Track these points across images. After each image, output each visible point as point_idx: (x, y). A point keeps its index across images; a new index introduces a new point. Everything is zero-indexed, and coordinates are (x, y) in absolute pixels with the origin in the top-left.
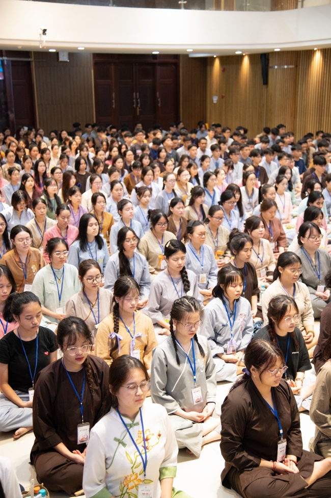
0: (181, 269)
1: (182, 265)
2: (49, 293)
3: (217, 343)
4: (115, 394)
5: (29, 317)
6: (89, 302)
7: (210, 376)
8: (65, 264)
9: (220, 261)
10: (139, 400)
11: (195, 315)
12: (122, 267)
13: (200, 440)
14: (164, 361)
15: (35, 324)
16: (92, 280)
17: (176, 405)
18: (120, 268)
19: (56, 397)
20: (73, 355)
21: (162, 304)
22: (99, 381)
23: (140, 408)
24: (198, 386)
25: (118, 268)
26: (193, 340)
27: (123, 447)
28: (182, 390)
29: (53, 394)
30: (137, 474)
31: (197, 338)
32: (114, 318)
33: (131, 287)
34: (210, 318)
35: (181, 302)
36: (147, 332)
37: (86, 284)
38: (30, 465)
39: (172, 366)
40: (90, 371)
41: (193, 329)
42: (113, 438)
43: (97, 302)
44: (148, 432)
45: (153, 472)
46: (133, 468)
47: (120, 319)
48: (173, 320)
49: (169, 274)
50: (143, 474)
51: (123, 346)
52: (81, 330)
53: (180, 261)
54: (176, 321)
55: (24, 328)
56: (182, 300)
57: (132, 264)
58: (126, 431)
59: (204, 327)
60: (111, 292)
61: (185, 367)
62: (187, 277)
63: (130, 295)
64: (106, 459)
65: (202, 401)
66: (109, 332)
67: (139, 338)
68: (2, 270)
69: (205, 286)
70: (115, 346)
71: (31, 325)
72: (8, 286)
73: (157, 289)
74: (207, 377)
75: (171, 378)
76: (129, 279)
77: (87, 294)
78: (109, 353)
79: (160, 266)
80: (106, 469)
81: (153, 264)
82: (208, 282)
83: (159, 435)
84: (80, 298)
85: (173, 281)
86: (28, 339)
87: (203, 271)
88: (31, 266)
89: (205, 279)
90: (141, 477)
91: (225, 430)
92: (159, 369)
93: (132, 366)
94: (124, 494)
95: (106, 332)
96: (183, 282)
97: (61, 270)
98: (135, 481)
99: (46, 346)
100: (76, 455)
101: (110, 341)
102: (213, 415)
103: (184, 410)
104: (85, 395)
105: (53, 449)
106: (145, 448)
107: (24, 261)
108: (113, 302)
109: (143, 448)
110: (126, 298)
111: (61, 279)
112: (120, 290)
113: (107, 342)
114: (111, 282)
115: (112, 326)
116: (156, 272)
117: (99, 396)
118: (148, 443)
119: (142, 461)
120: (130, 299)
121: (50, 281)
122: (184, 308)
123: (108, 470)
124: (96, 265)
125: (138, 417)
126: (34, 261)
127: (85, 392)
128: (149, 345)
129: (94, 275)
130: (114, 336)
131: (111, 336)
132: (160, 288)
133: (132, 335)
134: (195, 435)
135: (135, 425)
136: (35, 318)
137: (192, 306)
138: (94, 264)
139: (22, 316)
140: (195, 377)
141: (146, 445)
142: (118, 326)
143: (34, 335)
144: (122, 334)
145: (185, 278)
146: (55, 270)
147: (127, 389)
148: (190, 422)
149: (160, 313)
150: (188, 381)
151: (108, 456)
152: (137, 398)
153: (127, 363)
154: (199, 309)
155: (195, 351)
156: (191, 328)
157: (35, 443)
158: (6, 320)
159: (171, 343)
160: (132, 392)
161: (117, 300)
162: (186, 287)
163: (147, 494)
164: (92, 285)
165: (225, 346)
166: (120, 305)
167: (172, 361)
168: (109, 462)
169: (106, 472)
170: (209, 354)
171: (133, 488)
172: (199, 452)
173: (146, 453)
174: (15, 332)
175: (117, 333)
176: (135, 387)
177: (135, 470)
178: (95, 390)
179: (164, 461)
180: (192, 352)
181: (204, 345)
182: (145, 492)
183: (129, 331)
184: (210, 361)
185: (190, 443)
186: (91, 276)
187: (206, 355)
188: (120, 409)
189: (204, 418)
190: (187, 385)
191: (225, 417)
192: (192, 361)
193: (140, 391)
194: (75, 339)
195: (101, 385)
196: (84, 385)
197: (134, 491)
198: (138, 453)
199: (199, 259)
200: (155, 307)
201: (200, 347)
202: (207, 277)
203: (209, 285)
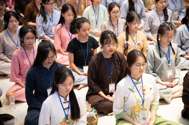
0: (164, 8)
1: (165, 6)
2: (91, 20)
3: (182, 49)
4: (129, 68)
5: (84, 30)
6: (113, 25)
7: (177, 65)
8: (100, 5)
9: (187, 5)
10: (141, 72)
11: (171, 32)
12: (130, 7)
13: (170, 95)
14: (153, 56)
15: (87, 34)
16: (115, 14)
17: (158, 78)
18: (129, 8)
19: (99, 70)
20: (108, 48)
21: (152, 28)
22: (120, 63)
23: (141, 76)
24: (171, 69)
25: (128, 8)
26: (169, 45)
27: (133, 93)
28: (162, 70)
29: (97, 68)
30: (139, 105)
31: (171, 44)
32: (126, 34)
33: (135, 17)
34: (179, 35)
35: (164, 25)
36: (143, 41)
37: (112, 16)
38: (86, 101)
39: (157, 58)
40: (116, 58)
41: (170, 39)
42: (128, 88)
43: (117, 26)
44: (145, 87)
45: (147, 105)
46: (138, 103)
47: (129, 34)
48: (159, 35)
49: (157, 11)
50: (142, 106)
51: (131, 48)
52: (113, 37)
53: (164, 4)
54: (161, 35)
55: (82, 36)
56: (165, 24)
57: (135, 6)
58: (134, 86)
59: (175, 40)
60: (124, 21)
61: (164, 59)
62: (167, 13)
63: (135, 21)
64: (124, 98)
65: (172, 77)
66: (123, 41)
67: (139, 44)
68: (69, 6)
69: (177, 19)
70: (126, 47)
71: (85, 34)
72: (72, 15)
73: (149, 19)
74: (176, 65)
75: (156, 65)
76: (134, 13)
77: (112, 21)
78: (123, 51)
79: (151, 8)
80: (124, 102)
81: (146, 7)
82: (179, 17)
83: (151, 89)
84: (108, 23)
85: (158, 15)
86: (83, 42)
87: (176, 10)
88: (81, 5)
89: (177, 15)
90: (141, 107)
91: (185, 89)
92: (150, 60)
93: (139, 55)
94: (133, 114)
95: (122, 41)
96: (165, 15)
97: (98, 8)
98: (138, 109)
99: (92, 46)
100: (108, 97)
101: (124, 45)
102: (178, 84)
103: (162, 81)
104: (113, 70)
105: (97, 94)
106: (144, 94)
107: (77, 3)
108: (125, 25)
109: (142, 94)
110: (133, 23)
111: (98, 13)
112: (130, 19)
113: (122, 46)
114: (123, 16)
115: (125, 37)
116: (148, 11)
117: (120, 70)
118: (145, 92)
119: (142, 100)
120: (135, 24)
121: (92, 14)
122: (165, 28)
123: (125, 103)
124: (118, 5)
125: (140, 80)
126: (82, 3)
127: (113, 68)
128: (144, 48)
129: (116, 11)
130: (126, 43)
131: (124, 43)
132: (151, 19)
133: (135, 43)
134: (168, 93)
135: (139, 83)
136: (87, 31)
137: (170, 27)
138: (116, 5)
139: (81, 30)
140: (169, 65)
141: (144, 93)
142: (128, 38)
143: (86, 40)
144: (130, 42)
145: (166, 13)
146: (94, 8)
147: (135, 66)
148: (165, 87)
149: (150, 33)
150: (165, 66)
151: (125, 96)
152: (140, 71)
153: (136, 54)
154: (174, 29)
155: (170, 51)
156: (169, 39)
157: (89, 91)
158: (71, 33)
159: (157, 47)
160: (138, 68)
161: (127, 24)
162: (166, 19)
163: (144, 115)
164: (115, 16)
165: (187, 51)
166: (129, 26)
167: (157, 56)
168: (126, 99)
169: (124, 104)
170: (177, 53)
171: (137, 112)
172: (170, 101)
173: (144, 96)
174: (77, 38)
175: (128, 41)
176: (140, 65)
177: (138, 104)
178: (118, 67)
179: (152, 102)
180: (168, 52)
181: (175, 48)
182: (143, 114)
183: (134, 41)
184: (178, 57)
185: (165, 97)
186: (114, 11)
187: (176, 54)
188: (132, 75)
189: (173, 86)
190: (164, 68)
191: (186, 83)
192: (168, 56)
193: (142, 67)
194: (110, 41)
195: (120, 65)
196: (112, 64)
197: (137, 113)
198: (140, 96)
199: (174, 3)
200: (147, 29)
201: (173, 49)
202: (178, 14)
203: (179, 18)
